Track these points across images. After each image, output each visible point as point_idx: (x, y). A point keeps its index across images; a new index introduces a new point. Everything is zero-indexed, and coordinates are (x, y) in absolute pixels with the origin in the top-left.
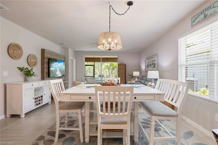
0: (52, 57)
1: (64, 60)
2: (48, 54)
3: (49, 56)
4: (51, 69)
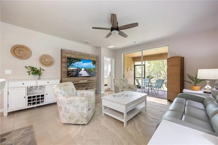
1: (95, 60)
2: (67, 53)
3: (69, 56)
4: (70, 68)
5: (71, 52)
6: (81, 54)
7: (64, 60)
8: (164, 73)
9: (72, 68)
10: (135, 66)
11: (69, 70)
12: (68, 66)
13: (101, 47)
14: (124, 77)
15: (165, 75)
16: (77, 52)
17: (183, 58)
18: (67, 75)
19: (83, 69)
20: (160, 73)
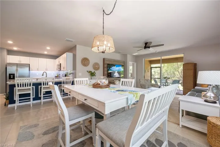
0: (110, 63)
1: (123, 64)
2: (107, 61)
3: (108, 62)
4: (109, 71)
5: (109, 60)
6: (115, 61)
7: (106, 66)
8: (178, 74)
9: (110, 71)
10: (151, 68)
11: (108, 73)
12: (108, 70)
13: (127, 55)
14: (144, 78)
15: (179, 76)
16: (112, 60)
17: (196, 64)
18: (107, 76)
19: (116, 72)
20: (174, 74)
